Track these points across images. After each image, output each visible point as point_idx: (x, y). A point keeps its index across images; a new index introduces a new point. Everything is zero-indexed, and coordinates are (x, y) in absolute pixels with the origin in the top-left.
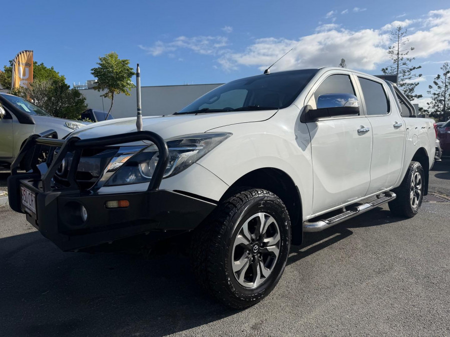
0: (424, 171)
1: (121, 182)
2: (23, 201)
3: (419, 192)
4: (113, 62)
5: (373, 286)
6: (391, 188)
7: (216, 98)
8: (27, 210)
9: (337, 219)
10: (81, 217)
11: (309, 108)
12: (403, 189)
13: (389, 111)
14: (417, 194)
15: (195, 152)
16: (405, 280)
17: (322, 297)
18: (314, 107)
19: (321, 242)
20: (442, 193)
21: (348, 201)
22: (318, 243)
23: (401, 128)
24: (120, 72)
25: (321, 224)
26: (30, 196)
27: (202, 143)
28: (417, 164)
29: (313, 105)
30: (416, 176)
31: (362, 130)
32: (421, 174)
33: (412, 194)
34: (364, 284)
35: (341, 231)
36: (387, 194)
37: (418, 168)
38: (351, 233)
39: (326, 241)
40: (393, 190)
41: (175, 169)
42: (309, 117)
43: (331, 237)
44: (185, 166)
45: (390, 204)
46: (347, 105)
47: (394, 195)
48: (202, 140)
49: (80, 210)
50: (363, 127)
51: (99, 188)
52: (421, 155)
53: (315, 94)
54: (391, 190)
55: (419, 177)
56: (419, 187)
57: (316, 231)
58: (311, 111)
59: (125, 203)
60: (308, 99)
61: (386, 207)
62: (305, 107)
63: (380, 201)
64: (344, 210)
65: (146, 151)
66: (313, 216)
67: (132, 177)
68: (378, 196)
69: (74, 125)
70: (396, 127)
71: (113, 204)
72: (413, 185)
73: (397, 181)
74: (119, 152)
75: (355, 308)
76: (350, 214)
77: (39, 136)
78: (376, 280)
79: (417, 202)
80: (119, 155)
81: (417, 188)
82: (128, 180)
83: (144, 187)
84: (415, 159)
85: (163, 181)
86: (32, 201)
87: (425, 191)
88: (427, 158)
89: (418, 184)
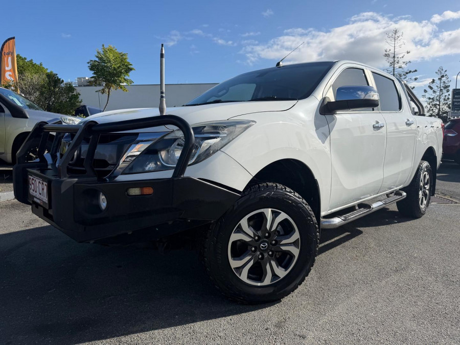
0: (432, 171)
1: (141, 170)
2: (31, 191)
3: (427, 192)
4: (111, 57)
5: (393, 284)
6: (401, 187)
7: (225, 91)
8: (35, 199)
9: (352, 216)
10: (99, 206)
11: (327, 100)
12: (413, 188)
13: (400, 107)
14: (425, 195)
15: (218, 139)
16: (425, 278)
17: (342, 295)
18: (333, 99)
19: (333, 240)
20: (445, 195)
21: (361, 199)
22: (330, 242)
23: (412, 126)
24: (119, 67)
25: (337, 221)
26: (40, 185)
27: (226, 131)
28: (426, 164)
29: (332, 98)
30: (425, 175)
31: (377, 125)
32: (429, 174)
33: (420, 193)
34: (384, 282)
35: (351, 230)
36: (397, 193)
37: (427, 167)
38: (361, 232)
39: (337, 240)
40: (403, 189)
41: (199, 156)
42: (327, 109)
43: (342, 236)
44: (208, 154)
45: (399, 204)
46: (367, 97)
47: (404, 194)
48: (225, 127)
49: (98, 198)
50: (377, 122)
51: (116, 177)
52: (429, 155)
53: (333, 86)
54: (400, 189)
55: (427, 177)
56: (427, 187)
57: (332, 227)
58: (330, 103)
59: (148, 191)
60: (326, 91)
61: (394, 208)
62: (324, 99)
63: (388, 200)
64: (357, 208)
65: (166, 138)
66: (330, 212)
67: (151, 166)
68: (388, 195)
69: (70, 120)
70: (408, 124)
71: (135, 191)
72: (422, 184)
73: (407, 180)
74: (138, 139)
75: (379, 305)
76: (363, 212)
77: (46, 123)
78: (395, 278)
79: (425, 202)
80: (138, 142)
81: (425, 188)
82: (147, 169)
83: (168, 174)
84: (424, 158)
85: (188, 168)
86: (43, 189)
87: (432, 191)
88: (435, 157)
89: (427, 184)
